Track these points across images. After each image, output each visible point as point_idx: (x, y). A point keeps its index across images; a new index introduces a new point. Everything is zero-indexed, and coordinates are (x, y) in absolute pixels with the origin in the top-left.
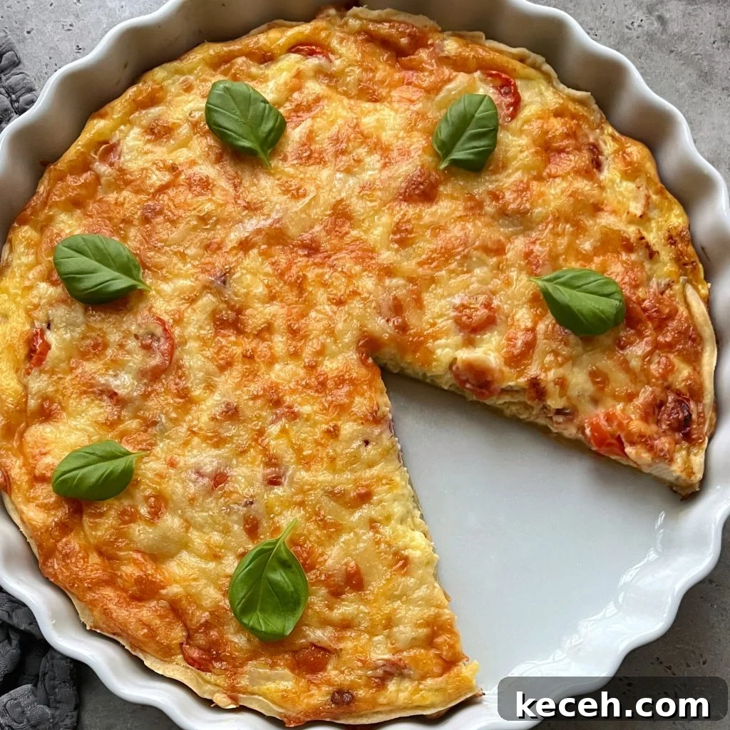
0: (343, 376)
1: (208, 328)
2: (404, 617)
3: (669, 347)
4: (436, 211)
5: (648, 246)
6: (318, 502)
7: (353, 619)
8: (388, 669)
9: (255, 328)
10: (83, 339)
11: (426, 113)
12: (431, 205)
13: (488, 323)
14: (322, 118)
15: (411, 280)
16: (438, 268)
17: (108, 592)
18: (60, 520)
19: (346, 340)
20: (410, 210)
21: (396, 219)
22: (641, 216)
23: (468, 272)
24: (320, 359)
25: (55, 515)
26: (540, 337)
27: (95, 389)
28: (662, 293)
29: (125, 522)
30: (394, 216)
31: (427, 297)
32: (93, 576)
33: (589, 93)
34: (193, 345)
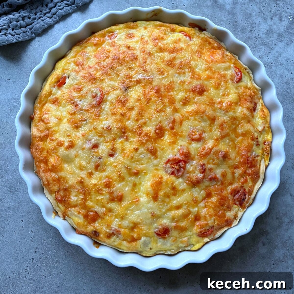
0: (147, 134)
1: (115, 100)
2: (128, 217)
3: (249, 175)
4: (200, 98)
5: (258, 142)
6: (121, 168)
7: (112, 210)
8: (114, 232)
9: (128, 107)
10: (76, 84)
11: (212, 68)
12: (199, 96)
13: (198, 140)
14: (180, 55)
15: (182, 115)
16: (192, 116)
17: (42, 165)
18: (41, 136)
19: (154, 124)
20: (192, 95)
21: (187, 96)
22: (260, 132)
23: (200, 122)
24: (143, 125)
25: (40, 134)
26: (212, 153)
27: (72, 101)
28: (255, 157)
29: (59, 146)
30: (186, 94)
31: (184, 123)
32: (40, 158)
33: (260, 88)
34: (108, 103)
